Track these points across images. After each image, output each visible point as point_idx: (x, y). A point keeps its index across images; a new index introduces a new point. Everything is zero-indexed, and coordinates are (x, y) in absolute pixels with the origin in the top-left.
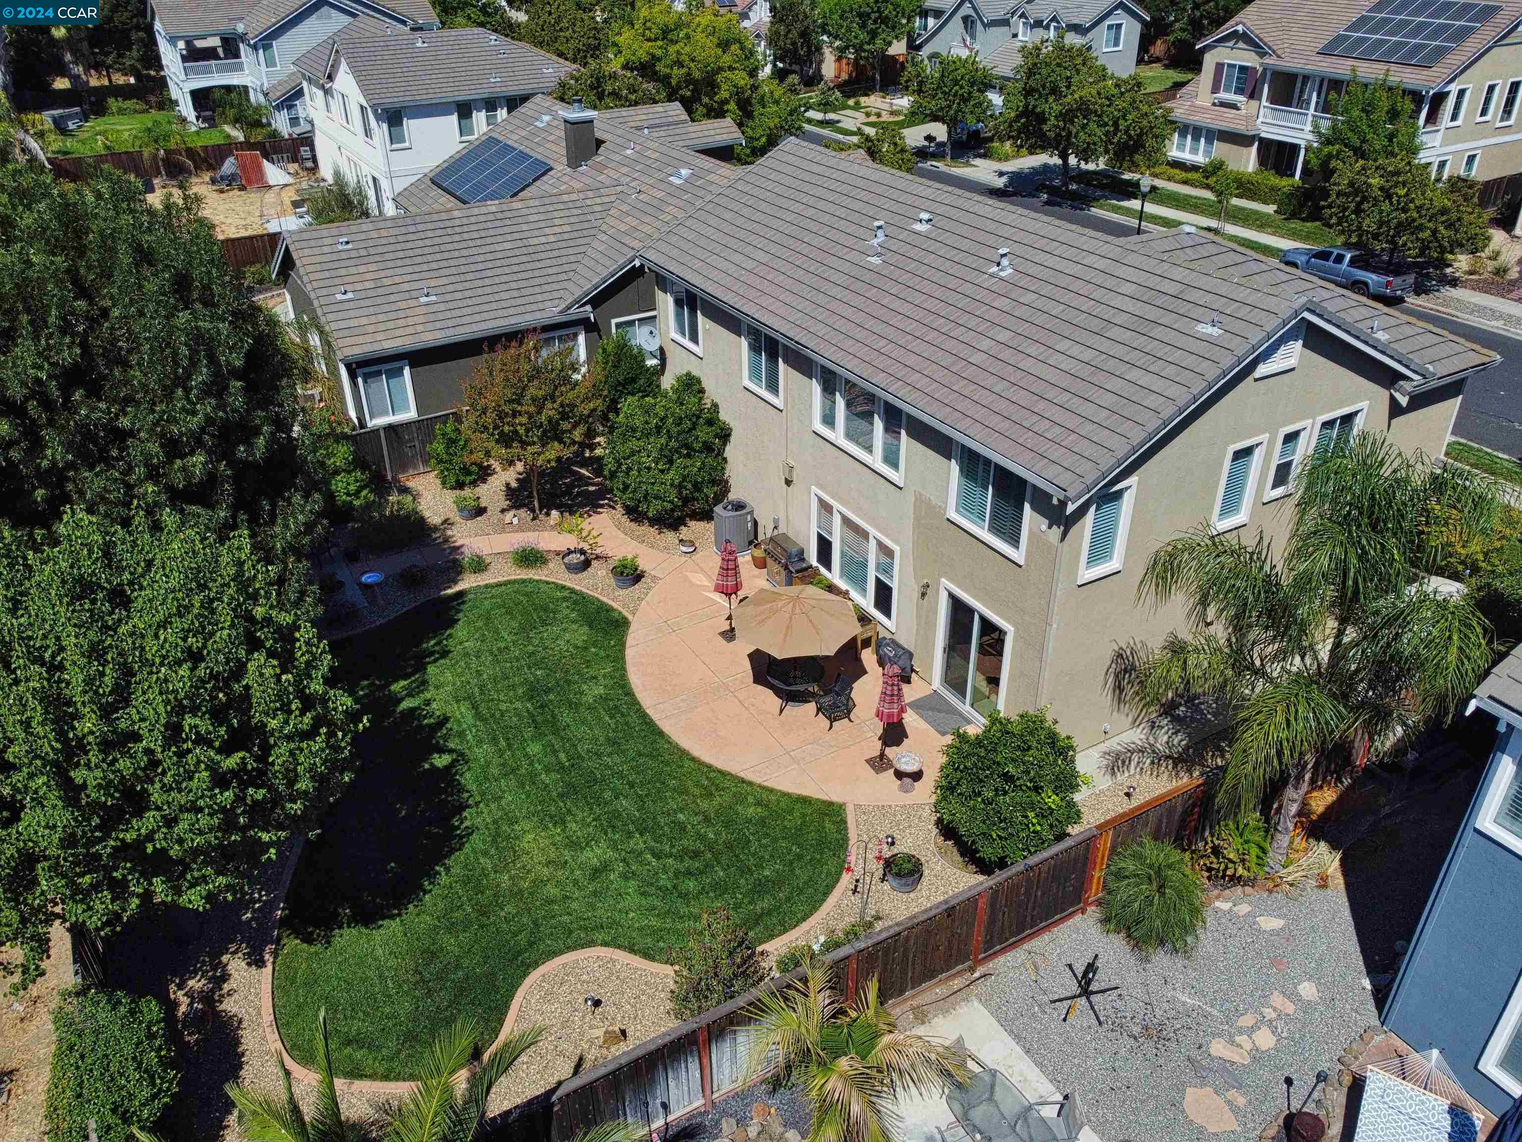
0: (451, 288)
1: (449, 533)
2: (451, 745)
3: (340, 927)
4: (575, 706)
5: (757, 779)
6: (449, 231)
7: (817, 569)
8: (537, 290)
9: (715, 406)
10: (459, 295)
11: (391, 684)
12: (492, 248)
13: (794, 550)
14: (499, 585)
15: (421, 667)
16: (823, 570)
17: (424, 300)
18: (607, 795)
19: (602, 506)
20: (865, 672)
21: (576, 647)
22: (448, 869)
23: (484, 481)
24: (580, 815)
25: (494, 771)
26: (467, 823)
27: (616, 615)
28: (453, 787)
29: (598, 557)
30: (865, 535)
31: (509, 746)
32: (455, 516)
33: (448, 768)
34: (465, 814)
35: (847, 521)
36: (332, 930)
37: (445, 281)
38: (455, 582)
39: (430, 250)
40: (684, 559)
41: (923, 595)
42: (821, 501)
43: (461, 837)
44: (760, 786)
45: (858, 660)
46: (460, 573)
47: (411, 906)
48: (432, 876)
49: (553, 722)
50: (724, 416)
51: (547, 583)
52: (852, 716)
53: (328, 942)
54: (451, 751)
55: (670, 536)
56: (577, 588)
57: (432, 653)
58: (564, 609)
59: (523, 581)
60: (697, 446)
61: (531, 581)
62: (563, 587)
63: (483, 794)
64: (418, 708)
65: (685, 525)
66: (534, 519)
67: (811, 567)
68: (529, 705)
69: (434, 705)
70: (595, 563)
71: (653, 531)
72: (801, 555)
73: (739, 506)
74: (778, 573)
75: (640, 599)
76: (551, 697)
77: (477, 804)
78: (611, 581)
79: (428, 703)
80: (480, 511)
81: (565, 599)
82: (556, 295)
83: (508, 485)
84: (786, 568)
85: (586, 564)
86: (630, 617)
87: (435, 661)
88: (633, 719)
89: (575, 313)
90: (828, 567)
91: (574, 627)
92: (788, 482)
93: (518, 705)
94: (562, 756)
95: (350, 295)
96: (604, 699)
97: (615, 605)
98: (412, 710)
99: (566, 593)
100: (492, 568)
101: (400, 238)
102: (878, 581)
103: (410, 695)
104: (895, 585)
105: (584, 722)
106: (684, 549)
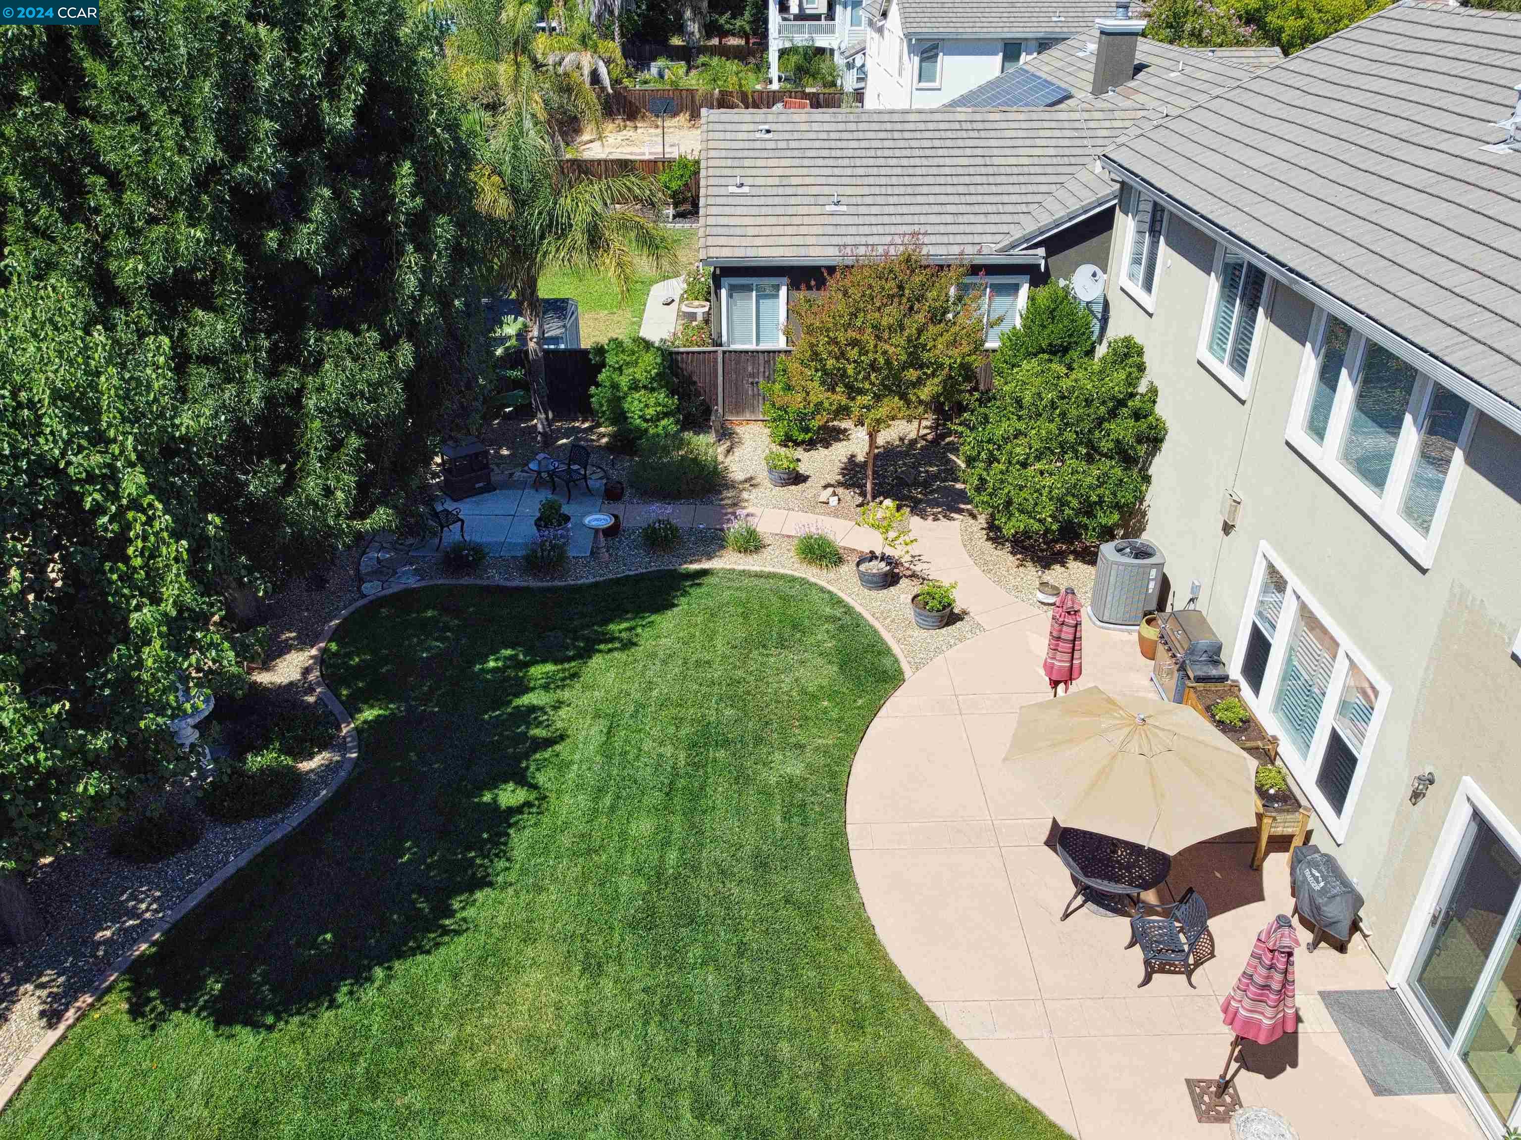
0: (869, 200)
1: (745, 495)
2: (541, 779)
3: (187, 1011)
4: (742, 779)
5: (958, 1031)
6: (896, 135)
7: (1236, 686)
8: (982, 218)
9: (1153, 391)
10: (874, 210)
11: (534, 663)
12: (941, 161)
13: (1204, 642)
14: (759, 575)
15: (586, 654)
16: (1246, 690)
17: (829, 209)
18: (695, 952)
19: (960, 511)
20: (1260, 897)
21: (803, 692)
22: (389, 978)
23: (827, 445)
24: (630, 970)
25: (566, 840)
26: (470, 912)
27: (887, 662)
28: (498, 844)
29: (913, 576)
30: (1333, 645)
31: (613, 809)
32: (763, 476)
33: (512, 811)
34: (479, 895)
35: (1307, 616)
36: (176, 1008)
37: (866, 190)
38: (710, 557)
39: (863, 153)
40: (1036, 611)
41: (1416, 796)
42: (1272, 570)
43: (446, 931)
44: (958, 1045)
45: (1255, 869)
46: (723, 547)
47: (296, 1019)
48: (362, 977)
49: (695, 795)
50: (1162, 409)
51: (822, 590)
52: (1195, 977)
53: (153, 1028)
54: (534, 787)
55: (1031, 572)
56: (859, 609)
57: (612, 640)
58: (822, 634)
59: (793, 579)
60: (1106, 445)
61: (804, 582)
62: (840, 602)
63: (524, 872)
64: (542, 709)
65: (1063, 564)
66: (860, 505)
67: (1225, 678)
68: (682, 756)
69: (563, 712)
70: (904, 582)
71: (1011, 560)
72: (1214, 656)
73: (1143, 553)
74: (1170, 673)
75: (938, 651)
76: (721, 754)
77: (507, 885)
78: (909, 612)
79: (558, 705)
80: (797, 479)
81: (834, 619)
82: (1004, 228)
83: (853, 456)
84: (1182, 668)
85: (890, 579)
86: (908, 673)
87: (610, 651)
88: (817, 835)
89: (1020, 256)
90: (1256, 685)
91: (820, 661)
92: (1227, 528)
93: (668, 751)
94: (672, 856)
95: (745, 189)
96: (791, 784)
97: (896, 649)
98: (533, 709)
99: (838, 612)
100: (766, 553)
101: (833, 136)
102: (1336, 740)
103: (546, 687)
104: (1364, 755)
105: (739, 811)
106: (1041, 597)
